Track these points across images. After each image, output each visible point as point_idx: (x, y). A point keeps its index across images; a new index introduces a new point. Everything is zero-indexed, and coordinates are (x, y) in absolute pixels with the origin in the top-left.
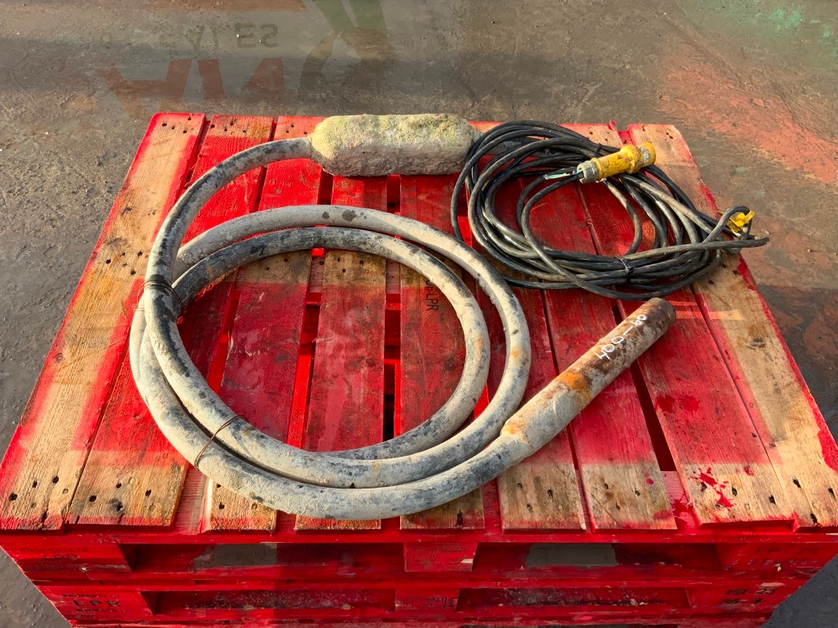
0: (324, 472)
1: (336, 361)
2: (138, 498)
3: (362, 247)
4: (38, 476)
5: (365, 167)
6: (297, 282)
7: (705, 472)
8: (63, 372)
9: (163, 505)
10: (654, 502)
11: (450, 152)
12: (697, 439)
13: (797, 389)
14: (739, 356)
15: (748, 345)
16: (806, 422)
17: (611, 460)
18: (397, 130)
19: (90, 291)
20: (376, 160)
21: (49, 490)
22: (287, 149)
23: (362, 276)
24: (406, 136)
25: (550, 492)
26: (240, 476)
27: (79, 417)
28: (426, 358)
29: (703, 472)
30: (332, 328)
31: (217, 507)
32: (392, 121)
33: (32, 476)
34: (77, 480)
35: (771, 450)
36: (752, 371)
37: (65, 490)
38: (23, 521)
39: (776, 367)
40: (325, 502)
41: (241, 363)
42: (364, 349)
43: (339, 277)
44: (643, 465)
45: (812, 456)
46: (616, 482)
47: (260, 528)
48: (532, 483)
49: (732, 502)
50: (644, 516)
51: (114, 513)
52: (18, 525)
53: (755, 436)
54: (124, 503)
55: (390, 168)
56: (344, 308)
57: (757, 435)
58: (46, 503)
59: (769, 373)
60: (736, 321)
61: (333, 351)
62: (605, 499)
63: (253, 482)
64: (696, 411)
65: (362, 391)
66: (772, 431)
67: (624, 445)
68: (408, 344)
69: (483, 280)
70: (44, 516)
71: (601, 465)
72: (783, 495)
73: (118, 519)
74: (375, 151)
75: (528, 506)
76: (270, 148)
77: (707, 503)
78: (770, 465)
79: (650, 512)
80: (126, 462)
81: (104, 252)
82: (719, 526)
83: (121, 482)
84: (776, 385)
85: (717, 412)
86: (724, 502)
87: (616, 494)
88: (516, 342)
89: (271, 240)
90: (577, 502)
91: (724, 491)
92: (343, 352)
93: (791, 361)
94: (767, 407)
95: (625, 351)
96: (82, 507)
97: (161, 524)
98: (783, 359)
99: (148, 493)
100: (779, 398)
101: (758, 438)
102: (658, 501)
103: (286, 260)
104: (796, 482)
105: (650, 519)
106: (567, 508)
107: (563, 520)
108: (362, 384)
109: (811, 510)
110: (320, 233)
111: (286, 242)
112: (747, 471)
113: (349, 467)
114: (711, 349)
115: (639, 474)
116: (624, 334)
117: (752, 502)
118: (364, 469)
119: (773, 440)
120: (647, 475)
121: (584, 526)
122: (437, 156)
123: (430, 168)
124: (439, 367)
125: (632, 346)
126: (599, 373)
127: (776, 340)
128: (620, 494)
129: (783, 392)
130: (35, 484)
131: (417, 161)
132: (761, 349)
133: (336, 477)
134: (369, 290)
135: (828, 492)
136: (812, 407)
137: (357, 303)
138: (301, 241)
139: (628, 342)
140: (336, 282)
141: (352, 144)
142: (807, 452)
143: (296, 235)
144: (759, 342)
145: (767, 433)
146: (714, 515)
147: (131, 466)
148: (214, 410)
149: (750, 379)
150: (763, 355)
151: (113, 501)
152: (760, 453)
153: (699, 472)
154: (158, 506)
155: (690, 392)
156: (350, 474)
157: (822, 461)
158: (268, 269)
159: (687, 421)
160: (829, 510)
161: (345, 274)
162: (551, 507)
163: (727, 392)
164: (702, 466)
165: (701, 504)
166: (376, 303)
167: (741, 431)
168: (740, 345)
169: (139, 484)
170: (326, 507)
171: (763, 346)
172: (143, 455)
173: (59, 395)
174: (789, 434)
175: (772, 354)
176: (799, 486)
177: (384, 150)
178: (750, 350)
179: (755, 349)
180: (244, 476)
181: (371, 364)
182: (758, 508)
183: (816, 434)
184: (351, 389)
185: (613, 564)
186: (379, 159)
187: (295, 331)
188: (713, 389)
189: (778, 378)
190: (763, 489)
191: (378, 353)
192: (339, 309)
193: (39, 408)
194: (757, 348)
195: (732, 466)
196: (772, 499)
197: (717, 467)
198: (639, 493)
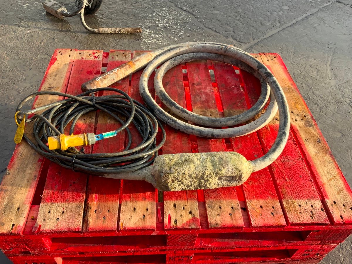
1: (205, 85)
6: (228, 110)
10: (114, 54)
13: (48, 75)
14: (62, 85)
16: (54, 68)
17: (122, 61)
18: (200, 160)
23: (203, 113)
28: (175, 85)
29: (96, 58)
30: (209, 94)
32: (204, 165)
35: (72, 62)
36: (60, 80)
39: (51, 81)
41: (235, 84)
43: (212, 113)
44: (113, 60)
45: (60, 61)
49: (92, 53)
50: (118, 52)
53: (74, 65)
56: (207, 101)
61: (207, 88)
66: (67, 66)
68: (182, 89)
72: (76, 54)
77: (99, 53)
78: (75, 59)
79: (116, 52)
84: (55, 77)
85: (82, 70)
87: (124, 55)
92: (204, 87)
94: (64, 71)
100: (57, 73)
102: (112, 54)
104: (70, 56)
108: (195, 79)
109: (71, 51)
112: (83, 58)
115: (115, 59)
116: (107, 74)
119: (69, 64)
128: (122, 56)
129: (54, 75)
130: (272, 59)
132: (51, 87)
134: (199, 107)
137: (203, 103)
140: (213, 110)
149: (64, 78)
153: (98, 59)
155: (88, 75)
157: (58, 60)
160: (66, 51)
161: (210, 114)
163: (75, 75)
164: (96, 60)
165: (101, 53)
166: (195, 103)
167: (78, 66)
174: (62, 65)
175: (48, 85)
178: (56, 86)
179: (54, 87)
182: (85, 52)
183: (54, 65)
184: (199, 78)
188: (79, 76)
189: (52, 78)
192: (209, 100)
195: (87, 59)
196: (80, 53)
197: (91, 59)
198: (117, 55)
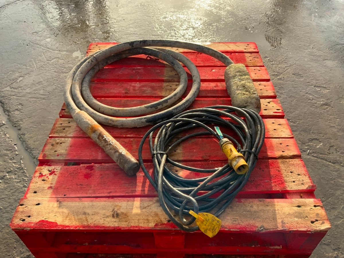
1: (128, 86)
6: (165, 77)
7: (56, 173)
10: (50, 155)
12: (70, 174)
13: (83, 223)
14: (109, 203)
15: (116, 210)
16: (64, 220)
17: (71, 146)
25: (64, 129)
29: (55, 172)
30: (143, 85)
35: (56, 200)
36: (99, 206)
39: (98, 218)
41: (130, 70)
42: (132, 91)
44: (65, 155)
45: (47, 216)
46: (62, 146)
48: (70, 125)
49: (40, 178)
50: (47, 151)
53: (65, 195)
57: (65, 197)
58: (94, 49)
59: (97, 213)
60: (132, 209)
62: (56, 142)
64: (84, 177)
67: (75, 151)
71: (69, 143)
72: (35, 197)
77: (43, 170)
78: (49, 197)
79: (47, 153)
84: (88, 214)
85: (80, 185)
86: (41, 176)
87: (57, 145)
90: (58, 135)
91: (46, 177)
92: (132, 87)
93: (101, 227)
94: (78, 206)
95: (107, 145)
98: (103, 224)
100: (80, 213)
101: (63, 196)
102: (50, 156)
103: (175, 75)
104: (38, 204)
105: (44, 152)
106: (57, 132)
107: (54, 131)
109: (25, 205)
112: (51, 187)
114: (116, 192)
115: (62, 153)
116: (115, 145)
117: (38, 185)
119: (60, 202)
121: (50, 136)
125: (110, 148)
126: (97, 135)
127: (116, 225)
128: (57, 146)
129: (84, 216)
130: (99, 47)
132: (111, 215)
134: (161, 92)
135: (29, 215)
136: (72, 226)
137: (154, 89)
139: (111, 146)
140: (165, 85)
142: (50, 214)
144: (116, 215)
145: (64, 201)
146: (38, 171)
149: (95, 203)
150: (108, 215)
152: (56, 195)
153: (56, 171)
155: (94, 177)
157: (43, 219)
159: (79, 173)
160: (22, 212)
162: (59, 129)
163: (90, 192)
164: (58, 172)
165: (43, 168)
166: (155, 94)
167: (68, 191)
168: (116, 206)
171: (113, 216)
174: (61, 210)
175: (108, 219)
176: (37, 205)
178: (111, 209)
179: (112, 212)
182: (34, 186)
184: (117, 89)
187: (142, 78)
188: (93, 186)
189: (92, 217)
190: (41, 190)
191: (130, 94)
192: (151, 86)
194: (112, 213)
195: (54, 182)
196: (35, 192)
197: (56, 177)
198: (55, 151)
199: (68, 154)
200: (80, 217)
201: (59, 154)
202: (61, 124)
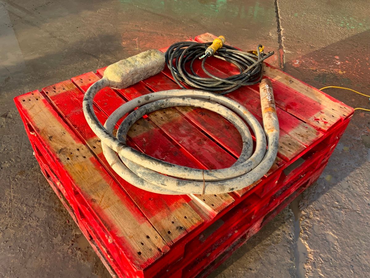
0: (243, 169)
1: (194, 145)
2: (184, 221)
3: (162, 106)
4: (140, 241)
5: (133, 80)
6: (151, 129)
7: (314, 118)
8: (102, 204)
9: (194, 217)
11: (161, 63)
13: (311, 88)
15: (289, 83)
16: (320, 95)
17: (293, 128)
18: (138, 61)
19: (75, 172)
20: (137, 76)
21: (151, 242)
22: (101, 85)
23: (170, 117)
24: (143, 62)
25: (289, 144)
26: (222, 185)
27: (129, 213)
28: (218, 129)
30: (180, 137)
31: (212, 206)
32: (133, 59)
33: (137, 242)
34: (156, 232)
37: (156, 237)
38: (154, 257)
40: (251, 177)
42: (198, 137)
43: (163, 120)
44: (301, 125)
45: (330, 102)
46: (300, 132)
47: (231, 203)
48: (283, 145)
49: (327, 121)
50: (314, 136)
51: (182, 231)
52: (154, 260)
54: (181, 226)
55: (142, 78)
58: (154, 246)
59: (301, 87)
60: (281, 79)
61: (189, 143)
62: (302, 138)
63: (228, 184)
64: (297, 105)
65: (212, 149)
67: (292, 122)
68: (208, 128)
69: (212, 97)
70: (159, 249)
71: (293, 130)
73: (186, 232)
74: (136, 72)
75: (289, 150)
76: (95, 86)
78: (325, 109)
79: (314, 134)
80: (166, 214)
81: (62, 157)
82: (330, 129)
83: (172, 221)
86: (325, 123)
88: (242, 109)
89: (131, 118)
90: (298, 142)
91: (323, 120)
92: (192, 142)
93: (302, 82)
94: (309, 96)
95: (272, 96)
96: (169, 237)
97: (201, 223)
98: (300, 82)
99: (185, 217)
101: (316, 104)
103: (138, 124)
105: (317, 136)
106: (297, 145)
107: (300, 149)
108: (210, 147)
110: (145, 108)
111: (136, 116)
113: (247, 164)
114: (283, 88)
115: (302, 127)
116: (268, 92)
117: (330, 119)
118: (251, 162)
120: (304, 127)
121: (306, 147)
122: (157, 66)
123: (155, 72)
124: (225, 130)
127: (294, 79)
128: (304, 135)
129: (308, 90)
130: (142, 244)
131: (150, 71)
133: (247, 169)
134: (177, 119)
135: (341, 108)
137: (179, 125)
138: (141, 114)
139: (271, 93)
140: (164, 122)
141: (127, 73)
142: (328, 101)
143: (138, 113)
144: (291, 81)
145: (316, 102)
146: (327, 127)
147: (168, 215)
148: (195, 171)
149: (299, 91)
150: (295, 84)
151: (177, 228)
152: (320, 107)
154: (194, 219)
156: (249, 166)
157: (333, 102)
158: (135, 130)
159: (298, 109)
162: (294, 147)
163: (298, 97)
164: (312, 117)
166: (184, 122)
169: (179, 217)
170: (253, 178)
171: (293, 82)
172: (169, 209)
173: (112, 212)
176: (334, 110)
177: (139, 71)
180: (223, 184)
181: (205, 140)
183: (325, 96)
184: (208, 150)
185: (304, 161)
186: (138, 75)
187: (169, 144)
190: (329, 115)
191: (203, 136)
192: (175, 130)
193: (109, 221)
197: (315, 115)
198: (308, 132)
199: (299, 124)
200: (310, 91)
201: (305, 128)
202: (289, 151)
